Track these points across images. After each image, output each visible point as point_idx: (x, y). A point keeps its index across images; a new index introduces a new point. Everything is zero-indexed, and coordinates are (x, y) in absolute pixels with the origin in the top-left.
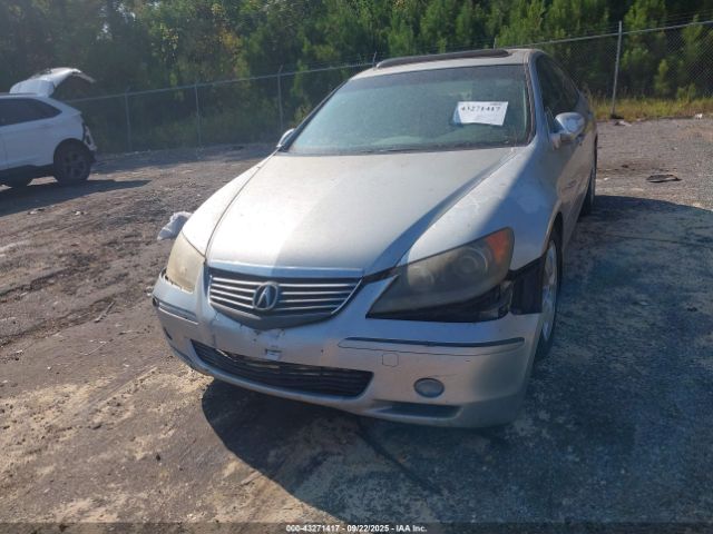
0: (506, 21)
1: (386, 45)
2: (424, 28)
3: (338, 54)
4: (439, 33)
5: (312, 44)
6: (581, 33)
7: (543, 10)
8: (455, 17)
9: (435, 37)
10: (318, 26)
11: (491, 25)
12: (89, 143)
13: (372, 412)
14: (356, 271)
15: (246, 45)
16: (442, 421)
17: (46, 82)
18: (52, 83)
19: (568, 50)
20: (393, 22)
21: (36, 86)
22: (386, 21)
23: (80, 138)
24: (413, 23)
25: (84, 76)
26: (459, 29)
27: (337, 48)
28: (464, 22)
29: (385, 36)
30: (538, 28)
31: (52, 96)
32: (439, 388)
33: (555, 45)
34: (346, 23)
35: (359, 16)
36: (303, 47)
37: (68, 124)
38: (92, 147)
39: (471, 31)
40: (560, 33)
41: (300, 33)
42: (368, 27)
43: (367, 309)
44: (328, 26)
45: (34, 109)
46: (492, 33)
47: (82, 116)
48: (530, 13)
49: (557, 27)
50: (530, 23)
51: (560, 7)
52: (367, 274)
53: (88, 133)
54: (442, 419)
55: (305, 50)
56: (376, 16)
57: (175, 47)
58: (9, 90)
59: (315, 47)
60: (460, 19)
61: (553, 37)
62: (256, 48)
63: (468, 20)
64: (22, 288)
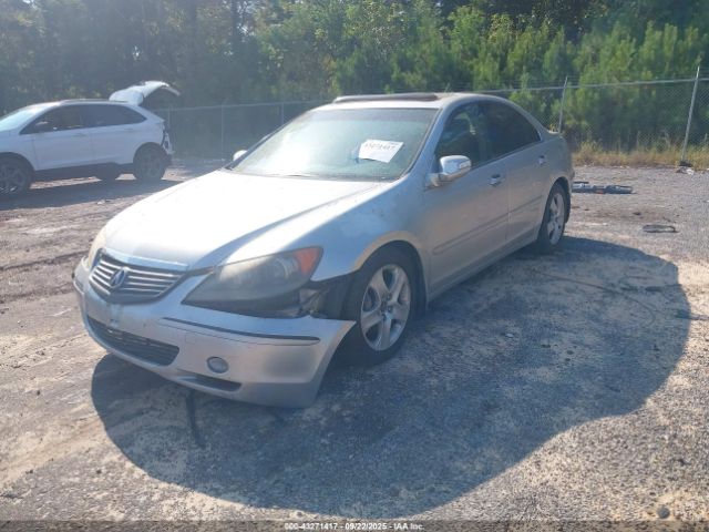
0: (595, 59)
1: (472, 76)
2: (511, 61)
3: (425, 82)
4: (524, 68)
5: (402, 70)
6: (669, 76)
7: (633, 51)
8: (543, 52)
9: (520, 72)
10: (409, 54)
11: (577, 62)
12: (167, 147)
13: (178, 379)
14: (183, 265)
15: (341, 68)
16: (227, 393)
17: (137, 92)
18: (142, 94)
19: (654, 93)
20: (481, 55)
21: (129, 96)
22: (475, 53)
23: (159, 142)
24: (501, 56)
25: (171, 89)
26: (547, 64)
27: (424, 75)
28: (551, 58)
29: (472, 67)
30: (624, 69)
31: (140, 105)
32: (224, 366)
33: (641, 86)
34: (436, 53)
35: (450, 47)
36: (392, 73)
37: (151, 129)
38: (169, 152)
39: (557, 67)
40: (647, 74)
41: (392, 60)
42: (456, 58)
43: (184, 296)
44: (418, 54)
45: (124, 115)
46: (578, 69)
47: (165, 123)
48: (619, 53)
49: (645, 68)
50: (618, 62)
51: (650, 49)
52: (190, 269)
53: (167, 139)
54: (227, 392)
55: (394, 76)
56: (467, 48)
57: (279, 65)
58: (108, 98)
59: (404, 74)
60: (548, 54)
61: (639, 78)
62: (351, 71)
63: (556, 56)
64: (45, 262)
